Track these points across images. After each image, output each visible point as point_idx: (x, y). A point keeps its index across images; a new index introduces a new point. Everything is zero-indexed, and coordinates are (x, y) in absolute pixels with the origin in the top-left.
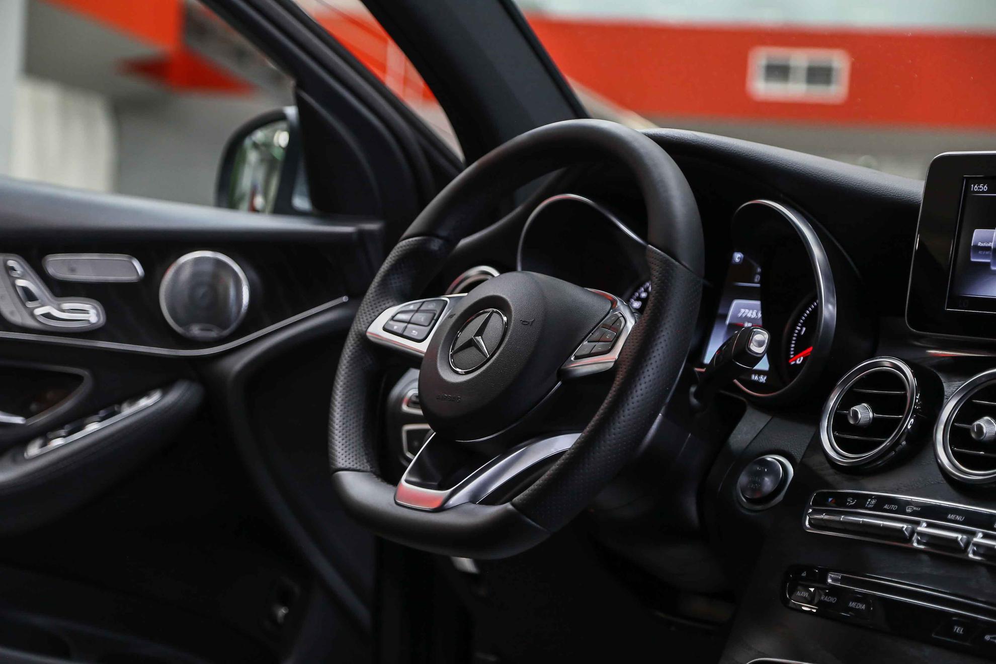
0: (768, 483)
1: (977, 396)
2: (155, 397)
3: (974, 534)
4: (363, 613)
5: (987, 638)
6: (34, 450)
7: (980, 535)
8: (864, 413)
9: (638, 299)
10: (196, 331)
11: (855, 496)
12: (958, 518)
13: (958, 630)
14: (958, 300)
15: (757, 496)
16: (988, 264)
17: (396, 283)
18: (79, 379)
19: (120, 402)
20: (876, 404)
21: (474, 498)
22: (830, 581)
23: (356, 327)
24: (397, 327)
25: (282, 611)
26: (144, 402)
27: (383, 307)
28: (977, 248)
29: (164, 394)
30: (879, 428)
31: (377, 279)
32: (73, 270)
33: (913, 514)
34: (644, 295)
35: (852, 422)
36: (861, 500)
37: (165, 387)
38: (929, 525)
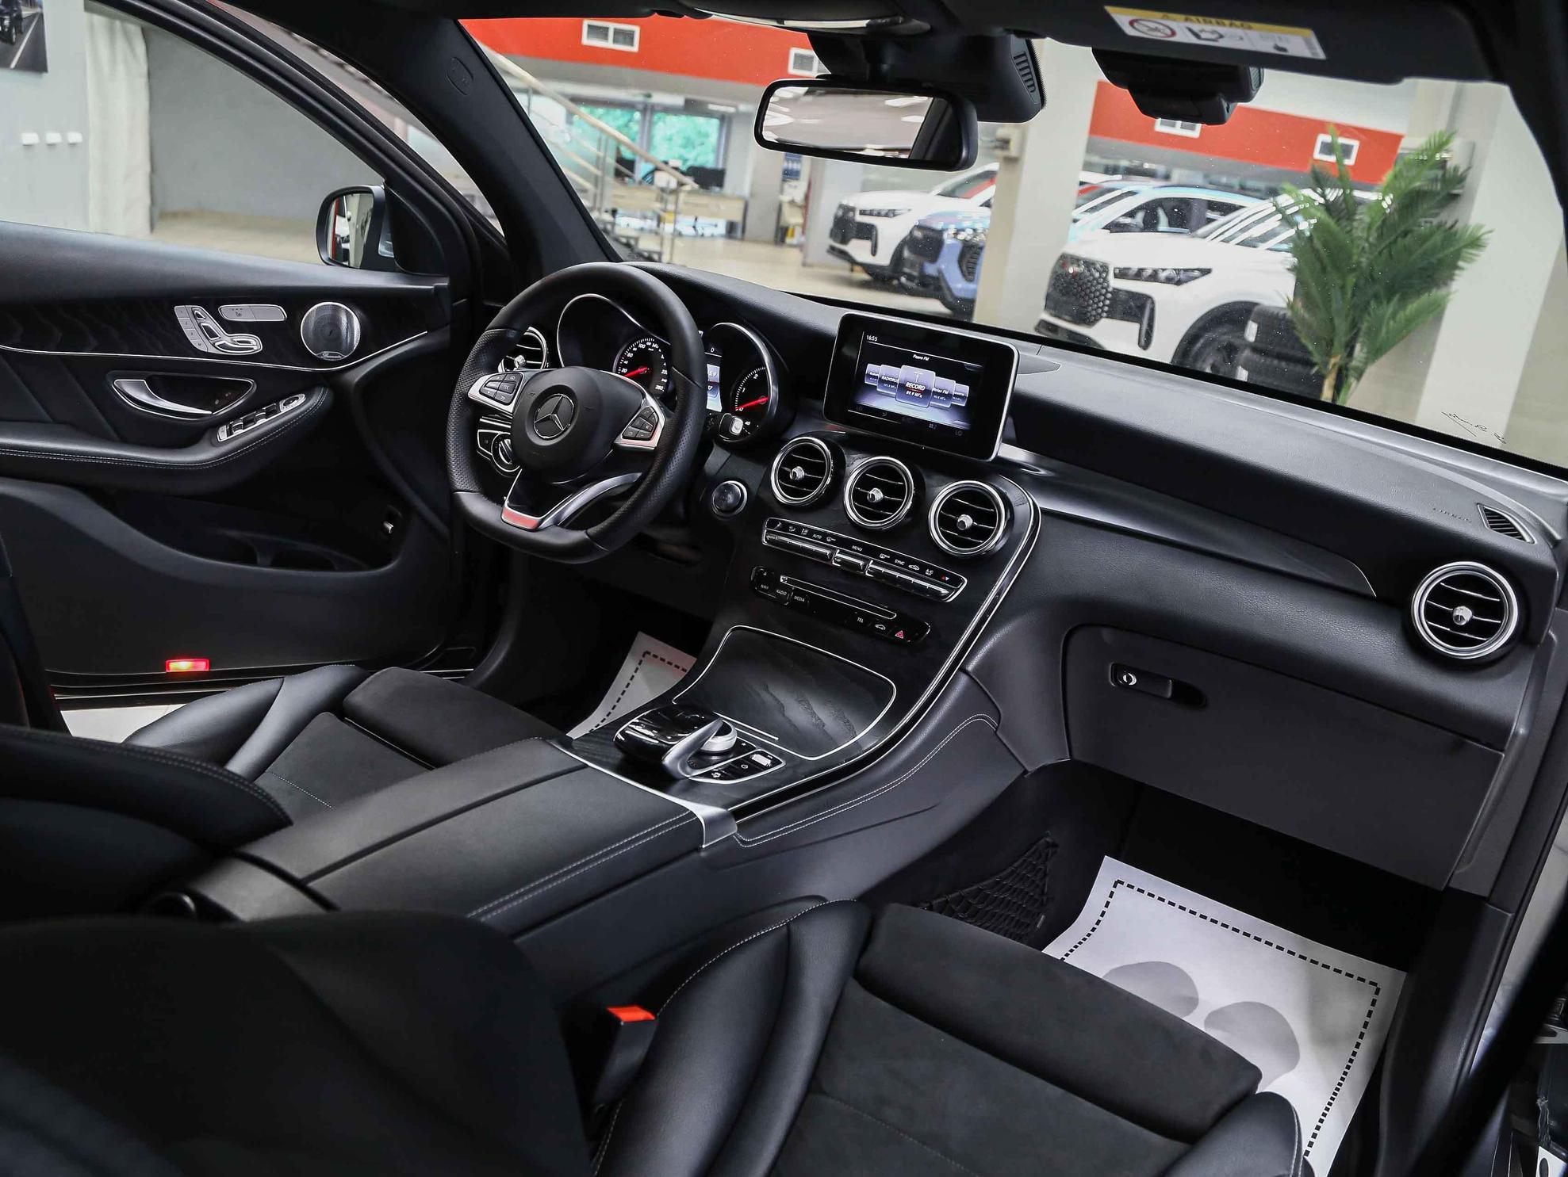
0: (730, 498)
1: (869, 472)
2: (302, 398)
3: (869, 561)
4: (442, 528)
5: (877, 626)
6: (222, 435)
7: (872, 561)
8: (799, 472)
9: (631, 351)
10: (326, 355)
11: (794, 526)
12: (860, 549)
13: (860, 620)
14: (856, 406)
15: (723, 508)
16: (876, 387)
17: (484, 359)
18: (248, 385)
19: (278, 401)
20: (806, 467)
21: (556, 522)
22: (782, 580)
23: (460, 387)
24: (490, 392)
25: (390, 527)
26: (295, 404)
27: (478, 375)
28: (870, 376)
29: (308, 398)
30: (809, 483)
31: (472, 355)
32: (240, 315)
33: (832, 543)
34: (635, 349)
35: (791, 477)
36: (799, 530)
37: (308, 391)
38: (841, 552)
